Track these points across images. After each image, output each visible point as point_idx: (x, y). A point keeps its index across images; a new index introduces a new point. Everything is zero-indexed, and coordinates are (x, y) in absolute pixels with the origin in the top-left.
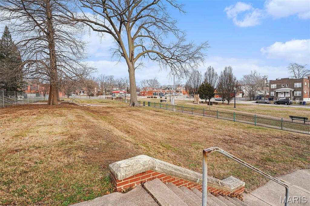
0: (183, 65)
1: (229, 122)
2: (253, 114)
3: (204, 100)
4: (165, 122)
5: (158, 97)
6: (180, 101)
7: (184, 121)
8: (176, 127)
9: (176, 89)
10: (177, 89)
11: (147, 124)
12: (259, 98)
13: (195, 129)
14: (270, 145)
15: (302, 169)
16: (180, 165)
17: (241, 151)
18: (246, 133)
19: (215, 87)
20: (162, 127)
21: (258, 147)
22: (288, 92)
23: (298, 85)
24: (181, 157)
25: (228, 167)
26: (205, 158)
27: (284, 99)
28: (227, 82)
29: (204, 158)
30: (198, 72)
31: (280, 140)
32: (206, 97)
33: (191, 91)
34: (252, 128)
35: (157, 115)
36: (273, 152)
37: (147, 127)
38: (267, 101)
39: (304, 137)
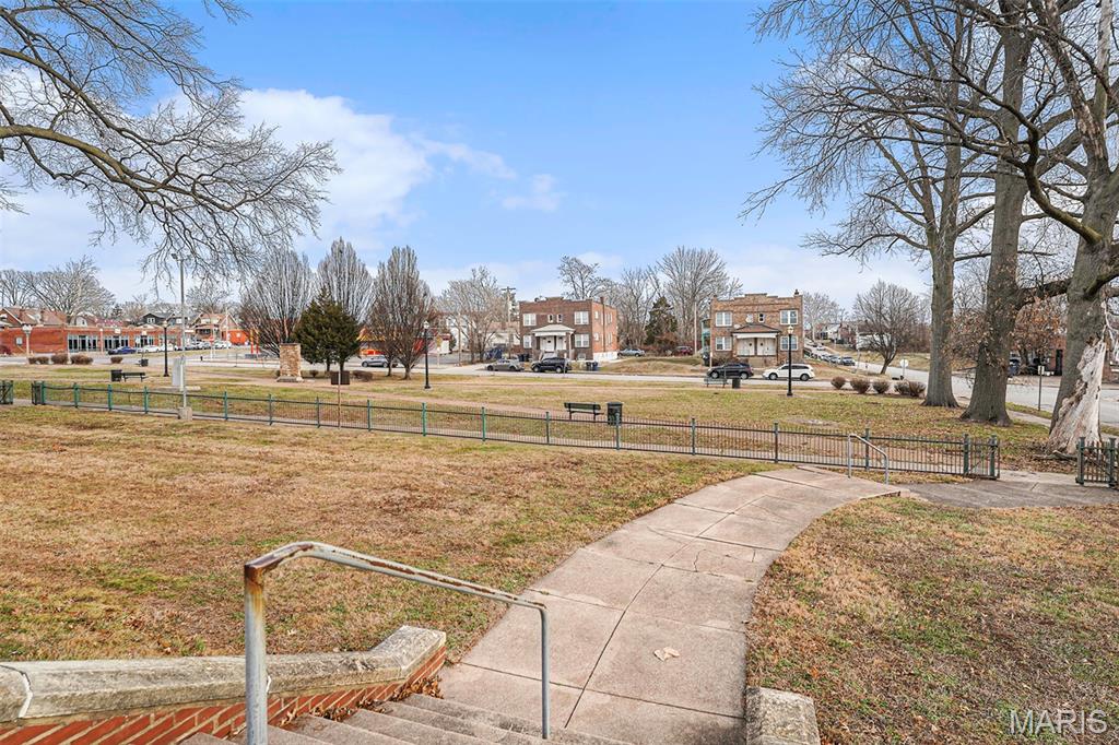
0: (227, 220)
1: (407, 439)
2: (478, 405)
3: (321, 368)
4: (131, 475)
5: (101, 360)
6: (216, 371)
7: (229, 456)
8: (190, 486)
9: (198, 320)
10: (203, 322)
11: (20, 496)
12: (494, 354)
13: (280, 483)
14: (517, 496)
15: (587, 544)
16: (194, 649)
17: (438, 532)
18: (456, 468)
19: (361, 319)
20: (111, 495)
21: (487, 508)
22: (561, 338)
23: (581, 318)
24: (203, 612)
25: (394, 597)
26: (252, 593)
27: (555, 355)
28: (400, 299)
29: (250, 596)
30: (296, 259)
31: (541, 474)
32: (327, 353)
33: (264, 332)
34: (475, 449)
35: (89, 443)
36: (523, 515)
37: (12, 513)
38: (515, 363)
39: (592, 458)
